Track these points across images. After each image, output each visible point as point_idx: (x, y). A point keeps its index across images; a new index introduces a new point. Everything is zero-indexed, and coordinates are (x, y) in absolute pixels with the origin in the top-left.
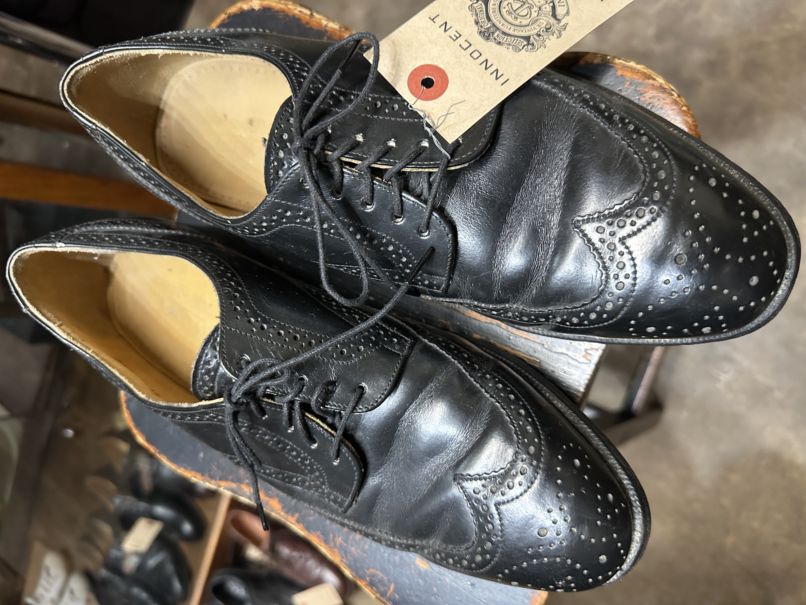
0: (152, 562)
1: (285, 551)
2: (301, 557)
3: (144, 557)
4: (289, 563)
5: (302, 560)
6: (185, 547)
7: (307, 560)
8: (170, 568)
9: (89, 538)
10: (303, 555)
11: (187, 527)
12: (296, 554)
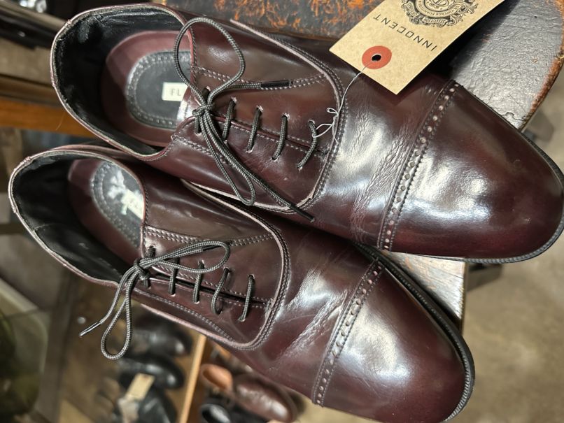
0: (148, 407)
1: (244, 391)
2: (256, 395)
3: (142, 403)
4: (248, 400)
5: (258, 397)
6: (171, 394)
7: (261, 396)
8: (161, 410)
9: (102, 393)
10: (258, 393)
11: (172, 379)
12: (252, 393)
